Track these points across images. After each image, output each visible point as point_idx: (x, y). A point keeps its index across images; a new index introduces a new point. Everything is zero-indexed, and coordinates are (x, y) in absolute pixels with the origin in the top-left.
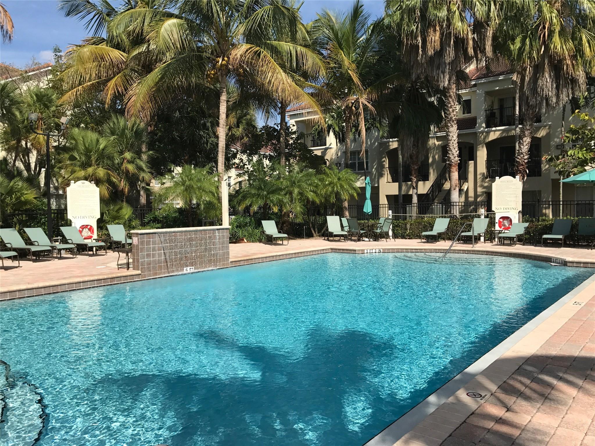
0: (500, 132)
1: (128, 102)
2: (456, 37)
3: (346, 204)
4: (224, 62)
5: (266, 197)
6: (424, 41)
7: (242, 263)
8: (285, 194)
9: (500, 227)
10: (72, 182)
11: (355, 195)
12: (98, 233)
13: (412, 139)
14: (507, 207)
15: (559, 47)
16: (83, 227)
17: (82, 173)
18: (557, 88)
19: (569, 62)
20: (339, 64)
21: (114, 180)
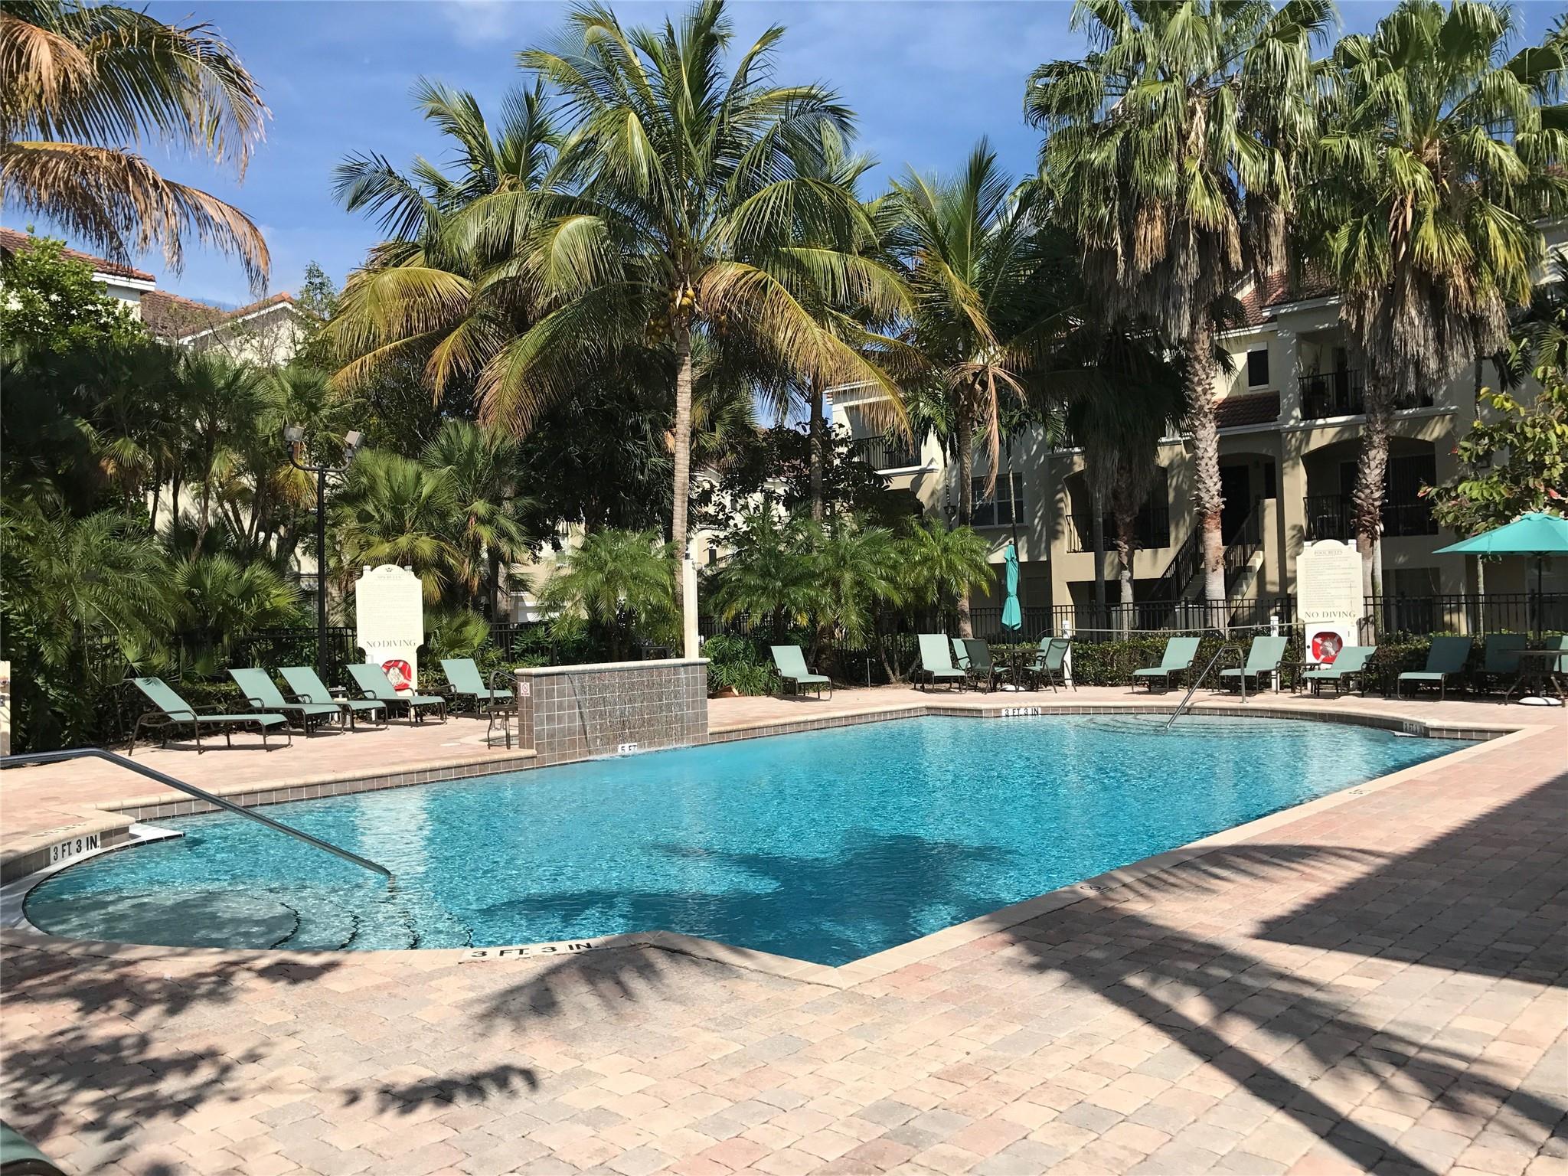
0: (1338, 429)
1: (484, 394)
2: (1200, 230)
3: (965, 604)
4: (686, 301)
5: (780, 592)
6: (1129, 243)
7: (733, 736)
8: (824, 586)
9: (1317, 656)
10: (367, 568)
11: (985, 585)
12: (419, 679)
13: (1117, 455)
14: (1332, 610)
15: (1434, 248)
16: (389, 665)
17: (386, 549)
18: (1440, 338)
19: (1461, 282)
20: (941, 291)
21: (452, 561)
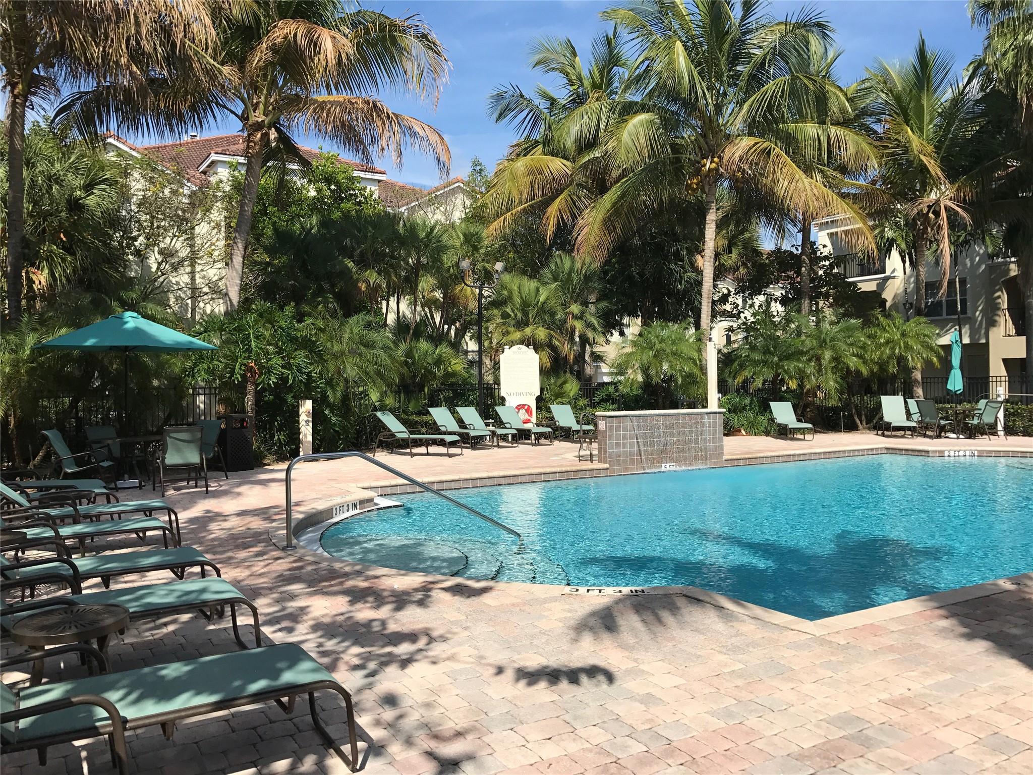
1: (578, 235)
3: (918, 375)
4: (714, 165)
5: (777, 364)
7: (742, 462)
8: (810, 360)
10: (507, 347)
11: (935, 359)
16: (520, 407)
17: (517, 335)
20: (903, 146)
21: (557, 343)
